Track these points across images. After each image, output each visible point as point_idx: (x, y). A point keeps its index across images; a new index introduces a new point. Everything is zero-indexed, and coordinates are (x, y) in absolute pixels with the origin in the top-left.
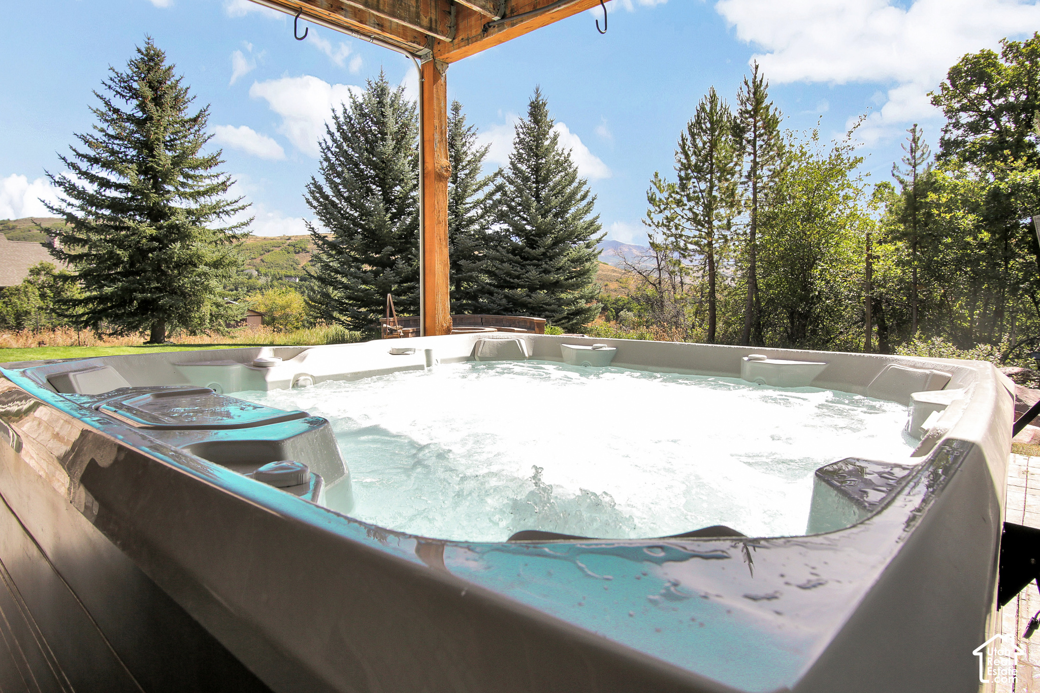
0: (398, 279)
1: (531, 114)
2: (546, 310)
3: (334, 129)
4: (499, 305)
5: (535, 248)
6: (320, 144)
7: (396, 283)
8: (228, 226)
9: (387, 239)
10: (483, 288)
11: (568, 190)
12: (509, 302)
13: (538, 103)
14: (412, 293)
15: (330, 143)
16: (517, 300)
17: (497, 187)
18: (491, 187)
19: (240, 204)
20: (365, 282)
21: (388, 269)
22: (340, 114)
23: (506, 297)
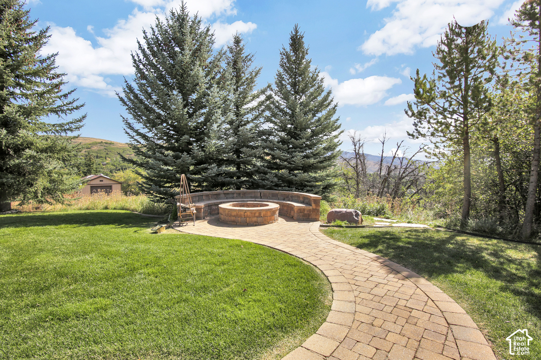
0: (194, 161)
1: (291, 45)
2: (307, 186)
3: (145, 46)
4: (272, 182)
5: (297, 140)
6: (133, 57)
7: (193, 164)
8: (65, 122)
9: (185, 130)
10: (259, 169)
11: (320, 99)
12: (279, 179)
13: (297, 37)
14: (205, 173)
15: (141, 57)
16: (285, 178)
17: (267, 97)
18: (263, 98)
19: (75, 105)
20: (166, 164)
21: (185, 153)
22: (149, 35)
23: (276, 176)
